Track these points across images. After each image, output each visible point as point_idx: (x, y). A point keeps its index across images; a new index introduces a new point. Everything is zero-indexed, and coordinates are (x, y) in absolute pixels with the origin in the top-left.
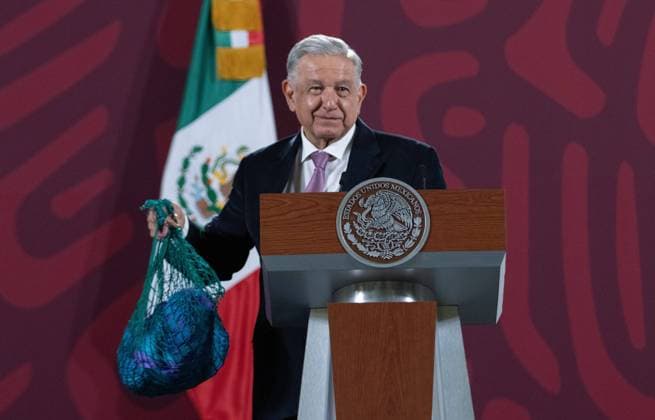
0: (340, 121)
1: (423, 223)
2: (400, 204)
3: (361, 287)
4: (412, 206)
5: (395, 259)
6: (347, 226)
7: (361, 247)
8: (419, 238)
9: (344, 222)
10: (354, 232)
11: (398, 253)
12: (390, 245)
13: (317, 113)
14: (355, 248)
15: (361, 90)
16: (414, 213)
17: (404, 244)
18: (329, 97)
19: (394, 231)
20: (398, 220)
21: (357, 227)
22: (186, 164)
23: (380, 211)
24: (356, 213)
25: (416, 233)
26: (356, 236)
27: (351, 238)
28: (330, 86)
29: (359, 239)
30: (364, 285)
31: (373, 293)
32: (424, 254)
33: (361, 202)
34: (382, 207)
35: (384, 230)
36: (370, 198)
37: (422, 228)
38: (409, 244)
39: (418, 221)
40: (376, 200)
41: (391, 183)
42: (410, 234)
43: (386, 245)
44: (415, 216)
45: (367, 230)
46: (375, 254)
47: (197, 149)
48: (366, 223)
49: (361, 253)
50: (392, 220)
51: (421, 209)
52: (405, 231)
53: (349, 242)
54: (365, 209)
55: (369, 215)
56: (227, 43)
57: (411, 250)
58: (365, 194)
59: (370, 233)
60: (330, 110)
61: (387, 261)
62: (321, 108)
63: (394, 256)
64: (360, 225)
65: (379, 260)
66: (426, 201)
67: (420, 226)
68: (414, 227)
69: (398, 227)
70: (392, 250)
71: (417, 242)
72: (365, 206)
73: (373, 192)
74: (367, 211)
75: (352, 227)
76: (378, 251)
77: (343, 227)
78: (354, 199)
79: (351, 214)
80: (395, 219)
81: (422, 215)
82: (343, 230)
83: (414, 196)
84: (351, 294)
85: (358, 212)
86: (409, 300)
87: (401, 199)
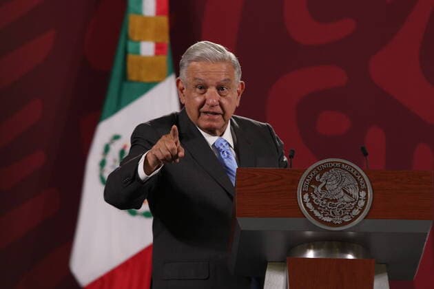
0: (221, 116)
1: (367, 196)
2: (349, 180)
3: (312, 247)
4: (358, 182)
5: (344, 223)
6: (306, 196)
7: (317, 213)
8: (364, 208)
9: (304, 193)
10: (311, 201)
11: (346, 219)
12: (340, 212)
13: (202, 109)
14: (312, 214)
15: (240, 86)
16: (359, 188)
17: (351, 212)
18: (212, 95)
19: (344, 201)
20: (346, 193)
21: (314, 197)
22: (107, 149)
23: (332, 185)
24: (313, 186)
25: (362, 203)
26: (314, 205)
27: (309, 205)
28: (212, 85)
29: (316, 207)
30: (314, 245)
31: (322, 250)
32: (367, 221)
33: (317, 177)
34: (334, 182)
35: (336, 201)
36: (325, 174)
37: (366, 200)
38: (356, 212)
39: (363, 194)
40: (330, 176)
41: (342, 163)
42: (357, 204)
43: (337, 212)
44: (360, 190)
45: (322, 200)
46: (329, 220)
47: (117, 137)
48: (321, 194)
49: (316, 218)
50: (342, 193)
51: (366, 185)
52: (352, 202)
53: (308, 209)
54: (320, 183)
55: (324, 188)
56: (137, 52)
57: (356, 217)
58: (321, 171)
59: (325, 203)
60: (212, 106)
61: (337, 225)
62: (206, 105)
63: (343, 221)
64: (316, 196)
65: (331, 224)
66: (369, 179)
67: (365, 197)
68: (359, 199)
69: (346, 198)
70: (342, 217)
71: (362, 211)
72: (321, 180)
73: (327, 169)
74: (322, 185)
75: (310, 197)
76: (330, 217)
77: (302, 197)
78: (312, 175)
79: (309, 186)
80: (345, 191)
81: (366, 190)
82: (303, 199)
83: (360, 175)
84: (304, 251)
85: (315, 185)
86: (350, 257)
87: (350, 177)
